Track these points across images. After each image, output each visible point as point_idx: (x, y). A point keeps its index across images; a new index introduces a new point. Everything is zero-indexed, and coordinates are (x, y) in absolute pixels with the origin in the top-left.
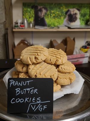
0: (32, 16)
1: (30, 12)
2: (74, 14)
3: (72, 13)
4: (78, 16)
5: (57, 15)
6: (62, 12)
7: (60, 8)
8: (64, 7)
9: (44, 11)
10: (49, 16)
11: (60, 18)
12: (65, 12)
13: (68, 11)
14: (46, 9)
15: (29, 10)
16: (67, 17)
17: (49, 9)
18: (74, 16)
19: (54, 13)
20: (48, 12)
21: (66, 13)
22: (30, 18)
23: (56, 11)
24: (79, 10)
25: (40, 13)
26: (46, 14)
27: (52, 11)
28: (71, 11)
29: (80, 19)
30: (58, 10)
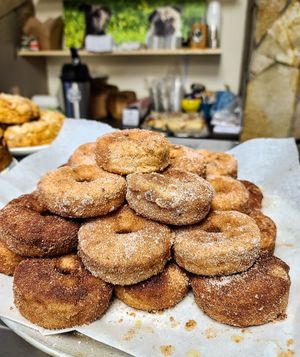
0: (81, 28)
1: (76, 20)
2: (167, 21)
3: (163, 18)
4: (178, 24)
5: (130, 24)
6: (141, 17)
7: (135, 8)
8: (145, 5)
9: (104, 16)
10: (115, 26)
11: (138, 31)
12: (146, 18)
13: (155, 13)
14: (107, 10)
15: (75, 14)
16: (153, 27)
17: (113, 11)
18: (168, 25)
19: (124, 19)
20: (113, 19)
21: (151, 18)
22: (77, 31)
23: (128, 16)
24: (178, 10)
25: (95, 21)
26: (108, 21)
27: (121, 16)
28: (160, 15)
29: (182, 30)
30: (133, 12)
